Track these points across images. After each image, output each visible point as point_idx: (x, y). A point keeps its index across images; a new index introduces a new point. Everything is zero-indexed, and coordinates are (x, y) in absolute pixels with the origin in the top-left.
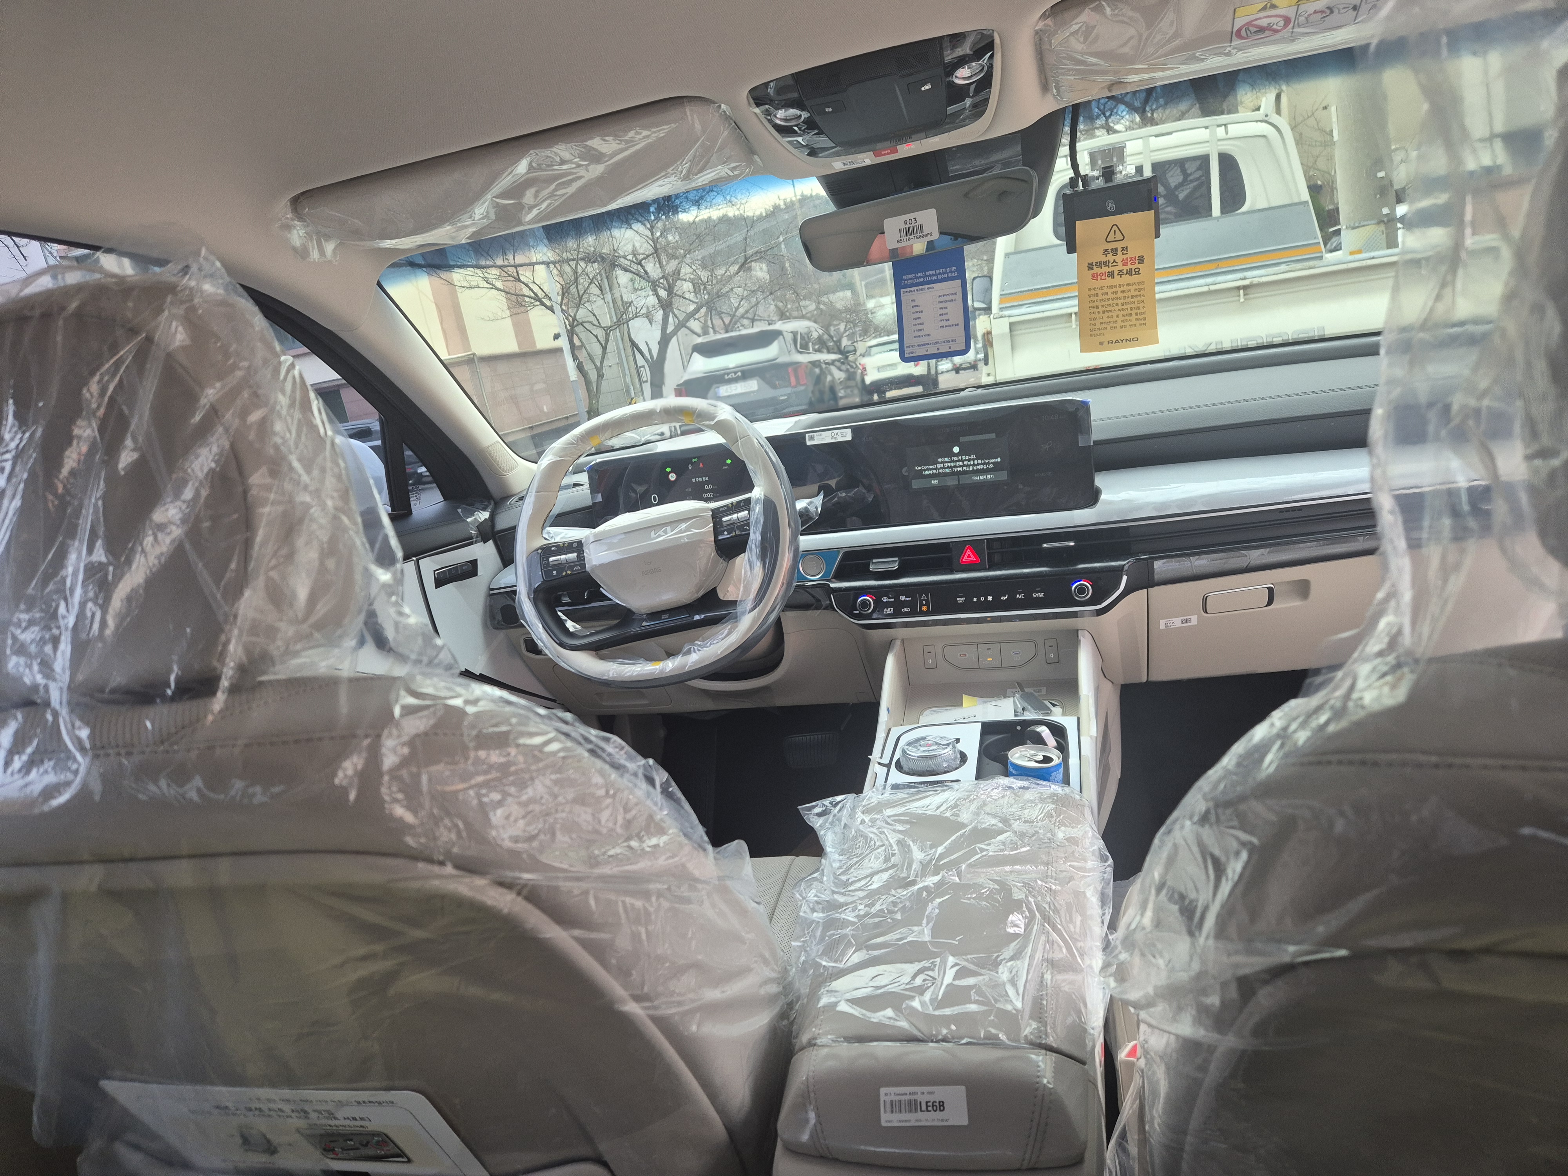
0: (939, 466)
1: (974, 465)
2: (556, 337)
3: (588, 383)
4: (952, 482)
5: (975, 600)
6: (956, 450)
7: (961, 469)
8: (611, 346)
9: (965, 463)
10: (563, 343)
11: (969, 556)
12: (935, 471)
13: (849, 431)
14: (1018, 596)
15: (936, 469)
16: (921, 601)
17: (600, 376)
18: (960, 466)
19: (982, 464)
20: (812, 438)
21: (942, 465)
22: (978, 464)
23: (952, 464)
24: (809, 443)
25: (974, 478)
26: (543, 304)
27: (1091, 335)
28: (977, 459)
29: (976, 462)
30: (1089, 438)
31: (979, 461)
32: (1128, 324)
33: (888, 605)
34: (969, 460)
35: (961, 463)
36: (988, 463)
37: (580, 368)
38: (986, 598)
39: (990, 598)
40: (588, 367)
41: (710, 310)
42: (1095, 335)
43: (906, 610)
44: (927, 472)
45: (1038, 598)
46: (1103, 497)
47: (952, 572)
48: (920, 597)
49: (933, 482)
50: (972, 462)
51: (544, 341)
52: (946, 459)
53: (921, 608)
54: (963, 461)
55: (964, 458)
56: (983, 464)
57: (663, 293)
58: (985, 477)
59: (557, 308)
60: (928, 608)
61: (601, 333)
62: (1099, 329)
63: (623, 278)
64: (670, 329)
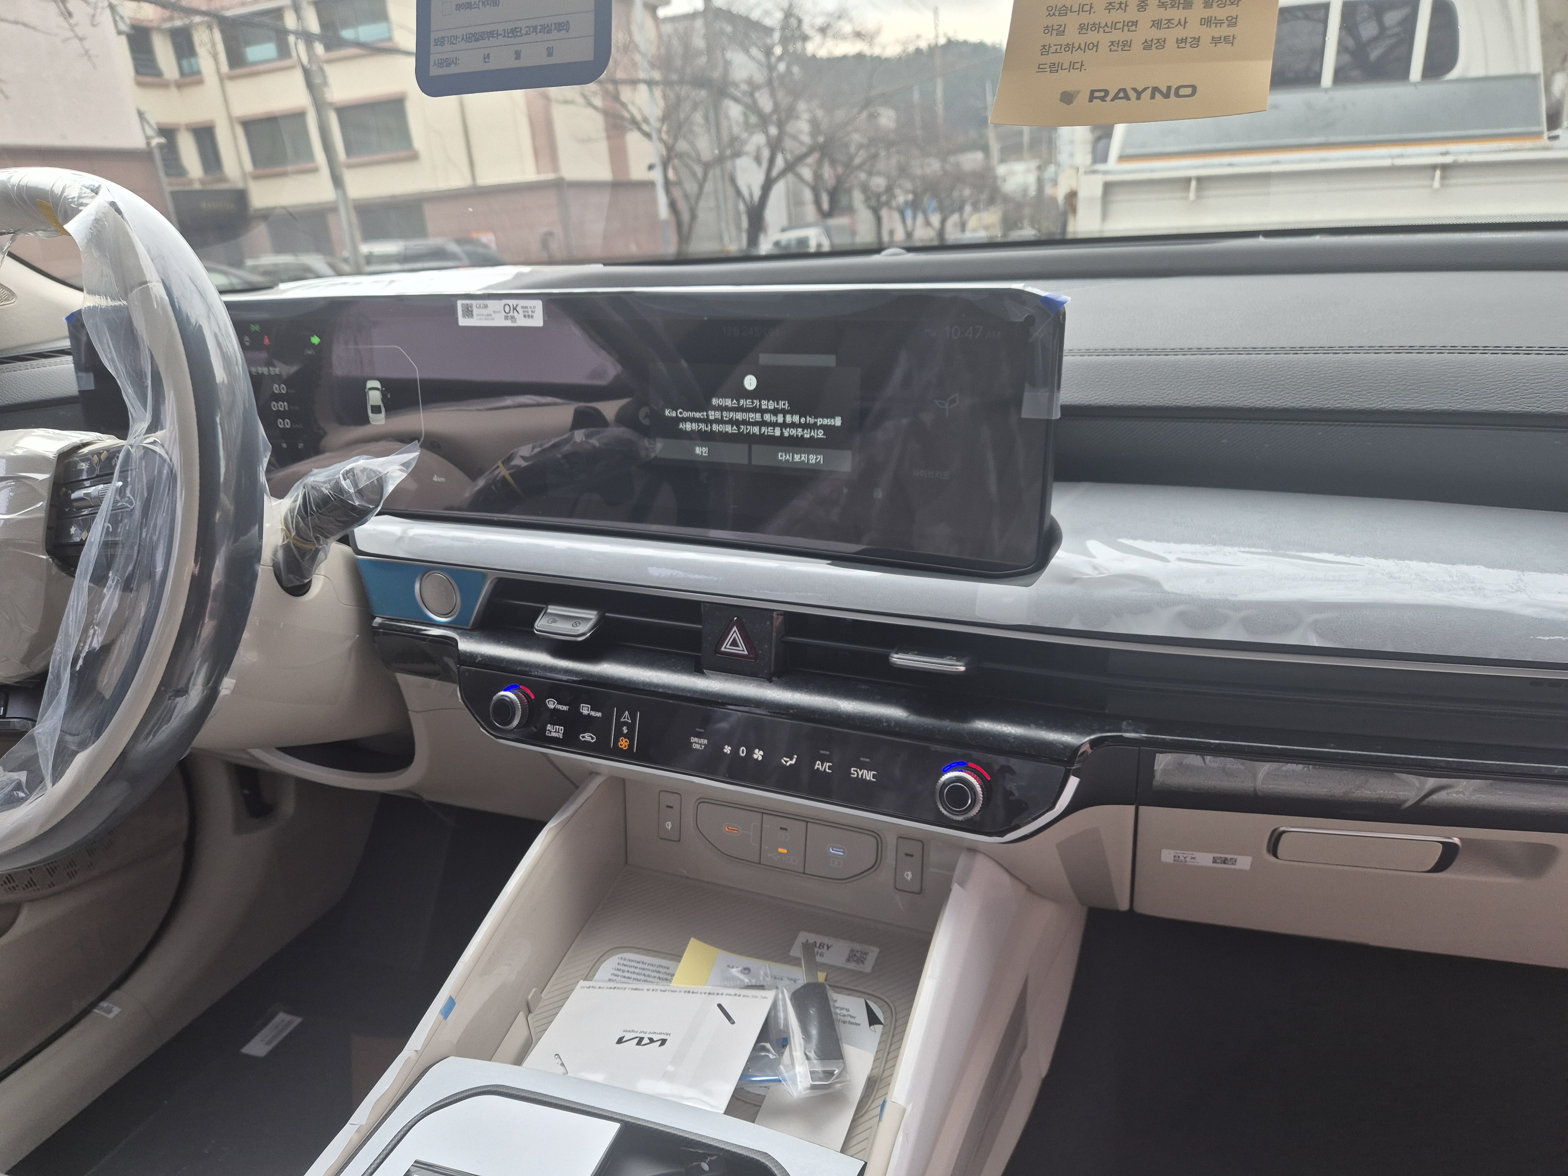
0: (713, 415)
1: (784, 425)
2: (651, 167)
3: (679, 225)
4: (735, 455)
5: (727, 749)
6: (750, 382)
7: (756, 430)
8: (709, 187)
9: (767, 417)
10: (656, 176)
11: (734, 643)
12: (702, 426)
13: (538, 304)
14: (818, 765)
15: (707, 421)
16: (620, 725)
17: (693, 217)
18: (755, 424)
19: (800, 425)
20: (468, 312)
21: (718, 415)
22: (793, 425)
23: (739, 416)
24: (463, 322)
25: (782, 457)
26: (640, 129)
27: (1040, 68)
28: (792, 412)
29: (789, 419)
30: (1051, 399)
31: (796, 418)
32: (1171, 35)
33: (556, 717)
34: (775, 412)
35: (758, 417)
36: (814, 427)
37: (673, 206)
38: (750, 752)
39: (758, 755)
40: (682, 206)
41: (823, 155)
42: (1055, 68)
43: (587, 737)
44: (688, 426)
45: (863, 781)
46: (1061, 557)
47: (698, 669)
48: (619, 716)
49: (698, 450)
50: (780, 419)
51: (638, 172)
52: (728, 402)
53: (616, 740)
54: (763, 412)
55: (765, 404)
56: (805, 426)
57: (773, 131)
58: (804, 457)
59: (654, 136)
60: (631, 745)
61: (699, 171)
62: (1069, 47)
63: (734, 111)
64: (775, 173)
